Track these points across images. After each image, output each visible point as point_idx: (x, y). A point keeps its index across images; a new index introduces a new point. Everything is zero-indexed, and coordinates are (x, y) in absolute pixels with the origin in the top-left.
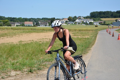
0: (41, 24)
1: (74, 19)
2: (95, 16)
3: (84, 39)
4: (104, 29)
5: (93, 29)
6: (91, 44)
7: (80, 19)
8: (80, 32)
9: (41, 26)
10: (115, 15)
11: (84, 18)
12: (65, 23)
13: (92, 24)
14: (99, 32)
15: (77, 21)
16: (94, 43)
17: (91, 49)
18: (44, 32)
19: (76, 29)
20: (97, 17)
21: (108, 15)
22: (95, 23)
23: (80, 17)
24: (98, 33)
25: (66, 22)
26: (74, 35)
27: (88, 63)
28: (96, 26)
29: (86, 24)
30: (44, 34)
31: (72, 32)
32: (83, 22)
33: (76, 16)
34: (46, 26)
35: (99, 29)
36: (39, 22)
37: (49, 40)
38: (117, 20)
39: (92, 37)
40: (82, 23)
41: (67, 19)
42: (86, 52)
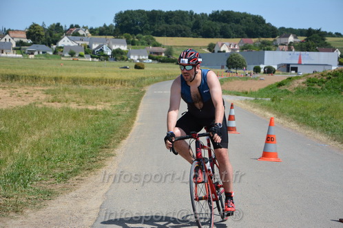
1: (51, 35)
2: (133, 28)
3: (90, 116)
4: (165, 79)
5: (125, 76)
6: (117, 135)
7: (77, 34)
8: (75, 87)
10: (206, 26)
11: (92, 31)
12: (14, 49)
13: (123, 59)
14: (149, 90)
15: (65, 42)
16: (128, 131)
17: (117, 151)
19: (59, 75)
20: (141, 32)
21: (182, 27)
22: (134, 55)
23: (74, 30)
24: (146, 95)
25: (17, 44)
26: (51, 97)
27: (101, 203)
28: (137, 67)
29: (100, 55)
31: (46, 88)
32: (88, 47)
33: (59, 24)
35: (148, 78)
38: (215, 45)
39: (122, 107)
40: (83, 53)
41: (25, 36)
42: (95, 164)
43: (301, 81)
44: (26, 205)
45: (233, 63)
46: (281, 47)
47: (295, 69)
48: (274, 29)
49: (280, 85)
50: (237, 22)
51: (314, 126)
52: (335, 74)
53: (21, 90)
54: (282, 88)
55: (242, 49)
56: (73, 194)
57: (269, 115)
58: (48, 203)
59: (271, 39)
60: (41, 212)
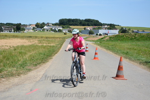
0: (5, 29)
1: (42, 26)
2: (64, 23)
5: (60, 36)
6: (55, 53)
7: (49, 25)
8: (47, 39)
9: (5, 31)
10: (83, 23)
11: (53, 24)
13: (61, 32)
15: (45, 27)
16: (58, 51)
17: (53, 57)
18: (6, 39)
19: (43, 36)
20: (66, 24)
21: (77, 23)
22: (64, 30)
23: (48, 24)
24: (65, 41)
25: (33, 28)
26: (39, 42)
28: (65, 34)
29: (55, 31)
30: (6, 40)
31: (38, 40)
32: (52, 28)
34: (11, 32)
36: (3, 28)
37: (9, 47)
38: (86, 28)
39: (58, 45)
40: (50, 30)
41: (35, 26)
42: (46, 61)
43: (108, 38)
44: (22, 73)
45: (91, 33)
46: (103, 29)
47: (107, 34)
48: (101, 24)
49: (102, 38)
50: (92, 22)
51: (110, 50)
52: (117, 36)
53: (32, 40)
54: (103, 39)
55: (93, 29)
56: (37, 70)
57: (98, 47)
58: (29, 73)
59: (101, 26)
60: (26, 76)
